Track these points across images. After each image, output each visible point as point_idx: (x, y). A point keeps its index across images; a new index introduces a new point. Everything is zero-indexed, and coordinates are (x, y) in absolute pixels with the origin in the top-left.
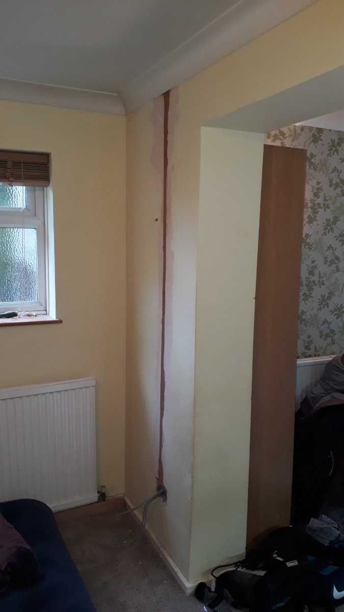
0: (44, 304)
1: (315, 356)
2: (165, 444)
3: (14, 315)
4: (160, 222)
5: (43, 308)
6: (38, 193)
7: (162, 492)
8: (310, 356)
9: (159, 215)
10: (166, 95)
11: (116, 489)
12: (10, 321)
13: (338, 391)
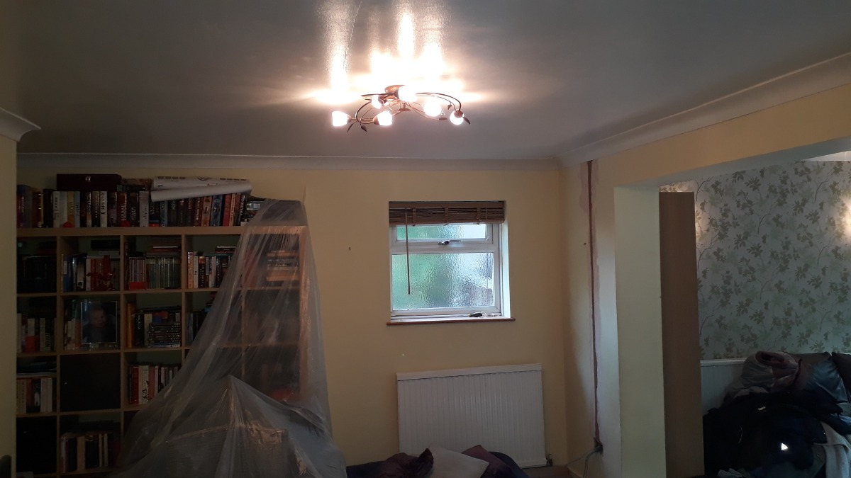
0: (499, 308)
1: (738, 357)
2: (600, 405)
3: (480, 315)
4: (588, 244)
5: (498, 311)
6: (495, 228)
7: (599, 447)
8: (732, 357)
9: (587, 241)
10: (590, 163)
11: (561, 460)
12: (478, 318)
13: (755, 385)
